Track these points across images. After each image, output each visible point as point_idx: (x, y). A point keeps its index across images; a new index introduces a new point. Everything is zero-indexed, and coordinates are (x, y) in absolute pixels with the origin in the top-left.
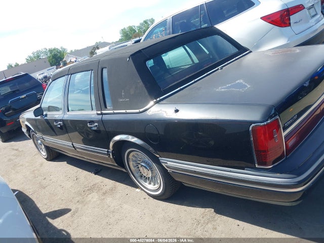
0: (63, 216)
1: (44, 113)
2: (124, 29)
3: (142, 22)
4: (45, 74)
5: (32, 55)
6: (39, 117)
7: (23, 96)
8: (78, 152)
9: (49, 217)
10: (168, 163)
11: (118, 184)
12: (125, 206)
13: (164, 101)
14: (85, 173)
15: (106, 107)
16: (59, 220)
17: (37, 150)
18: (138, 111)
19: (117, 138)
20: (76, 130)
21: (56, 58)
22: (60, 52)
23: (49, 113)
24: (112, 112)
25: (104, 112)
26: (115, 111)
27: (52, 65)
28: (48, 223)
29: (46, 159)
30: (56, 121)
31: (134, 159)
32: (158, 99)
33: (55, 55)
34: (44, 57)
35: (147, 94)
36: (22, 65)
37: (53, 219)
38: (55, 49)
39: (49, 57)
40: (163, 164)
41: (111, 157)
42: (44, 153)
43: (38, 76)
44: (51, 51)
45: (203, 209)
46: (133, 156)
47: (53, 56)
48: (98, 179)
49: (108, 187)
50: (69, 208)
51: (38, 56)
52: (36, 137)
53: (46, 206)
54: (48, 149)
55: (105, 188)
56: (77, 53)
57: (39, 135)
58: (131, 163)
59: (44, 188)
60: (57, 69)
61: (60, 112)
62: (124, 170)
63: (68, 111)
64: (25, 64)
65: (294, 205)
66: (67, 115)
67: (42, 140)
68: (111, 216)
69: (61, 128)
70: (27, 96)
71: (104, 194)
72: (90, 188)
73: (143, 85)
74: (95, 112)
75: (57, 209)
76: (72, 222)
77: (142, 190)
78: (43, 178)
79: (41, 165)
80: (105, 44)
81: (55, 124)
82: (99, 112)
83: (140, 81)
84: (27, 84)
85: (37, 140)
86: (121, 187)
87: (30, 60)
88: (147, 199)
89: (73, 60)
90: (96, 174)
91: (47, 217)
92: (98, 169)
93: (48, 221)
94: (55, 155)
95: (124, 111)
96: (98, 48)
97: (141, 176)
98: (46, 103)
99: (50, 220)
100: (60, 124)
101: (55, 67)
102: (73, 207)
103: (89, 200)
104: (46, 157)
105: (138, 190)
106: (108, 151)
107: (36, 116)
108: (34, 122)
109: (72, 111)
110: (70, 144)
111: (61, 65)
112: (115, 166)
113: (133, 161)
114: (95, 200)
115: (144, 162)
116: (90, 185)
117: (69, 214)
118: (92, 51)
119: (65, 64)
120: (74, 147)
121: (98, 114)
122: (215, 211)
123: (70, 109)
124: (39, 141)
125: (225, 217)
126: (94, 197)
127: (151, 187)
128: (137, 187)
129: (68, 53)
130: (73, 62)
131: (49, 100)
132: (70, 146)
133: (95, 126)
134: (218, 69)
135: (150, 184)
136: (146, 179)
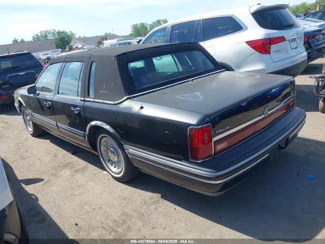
0: (35, 184)
1: (37, 92)
2: (136, 25)
3: (155, 21)
4: (49, 56)
5: (39, 34)
6: (32, 95)
7: (22, 74)
8: (60, 131)
9: (23, 183)
10: (130, 149)
11: (90, 165)
12: (90, 183)
13: (135, 99)
14: (64, 152)
15: (89, 95)
16: (31, 186)
17: (25, 126)
18: (113, 103)
19: (93, 123)
20: (65, 113)
21: (63, 41)
22: (68, 36)
23: (41, 93)
24: (92, 100)
25: (86, 99)
26: (95, 100)
27: (57, 48)
28: (22, 187)
29: (32, 135)
30: (46, 101)
31: (105, 144)
32: (131, 96)
33: (63, 38)
34: (51, 38)
35: (123, 90)
36: (27, 42)
37: (27, 185)
38: (63, 32)
39: (56, 39)
40: (126, 151)
41: (87, 139)
42: (31, 129)
43: (41, 56)
44: (59, 33)
45: (153, 194)
46: (105, 141)
47: (60, 39)
48: (74, 159)
49: (80, 167)
50: (42, 178)
51: (46, 36)
52: (26, 113)
53: (23, 175)
54: (35, 125)
55: (78, 167)
56: (85, 40)
57: (29, 111)
58: (102, 148)
59: (24, 159)
60: (62, 52)
61: (51, 94)
62: (96, 153)
63: (58, 93)
64: (31, 42)
65: (215, 196)
66: (56, 97)
67: (31, 116)
68: (77, 189)
69: (49, 107)
70: (26, 74)
71: (76, 171)
72: (65, 165)
73: (121, 83)
74: (79, 98)
75: (31, 177)
76: (43, 189)
77: (109, 172)
78: (26, 151)
79: (26, 139)
80: (113, 37)
81: (45, 103)
82: (83, 99)
83: (119, 79)
84: (28, 63)
85: (27, 116)
86: (92, 168)
87: (37, 39)
88: (110, 180)
89: (79, 46)
90: (73, 154)
91: (21, 183)
92: (75, 150)
93: (21, 186)
94: (40, 132)
95: (102, 101)
96: (106, 39)
97: (109, 160)
98: (41, 83)
99: (24, 186)
100: (48, 104)
101: (60, 50)
102: (46, 178)
103: (62, 174)
104: (31, 133)
105: (105, 172)
106: (84, 134)
107: (29, 94)
108: (27, 100)
109: (61, 94)
110: (54, 123)
111: (67, 50)
112: (89, 148)
113: (105, 146)
114: (67, 175)
115: (113, 148)
116: (65, 162)
117: (41, 183)
118: (100, 40)
119: (71, 49)
120: (57, 126)
121: (81, 100)
122: (161, 197)
123: (60, 92)
124: (28, 117)
125: (167, 202)
126: (67, 173)
127: (115, 170)
128: (104, 169)
129: (76, 38)
130: (79, 49)
131: (44, 81)
132: (54, 125)
133: (77, 110)
134: (189, 81)
135: (115, 167)
136: (112, 163)
